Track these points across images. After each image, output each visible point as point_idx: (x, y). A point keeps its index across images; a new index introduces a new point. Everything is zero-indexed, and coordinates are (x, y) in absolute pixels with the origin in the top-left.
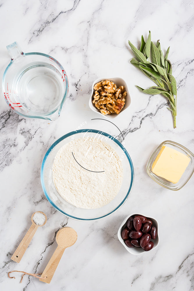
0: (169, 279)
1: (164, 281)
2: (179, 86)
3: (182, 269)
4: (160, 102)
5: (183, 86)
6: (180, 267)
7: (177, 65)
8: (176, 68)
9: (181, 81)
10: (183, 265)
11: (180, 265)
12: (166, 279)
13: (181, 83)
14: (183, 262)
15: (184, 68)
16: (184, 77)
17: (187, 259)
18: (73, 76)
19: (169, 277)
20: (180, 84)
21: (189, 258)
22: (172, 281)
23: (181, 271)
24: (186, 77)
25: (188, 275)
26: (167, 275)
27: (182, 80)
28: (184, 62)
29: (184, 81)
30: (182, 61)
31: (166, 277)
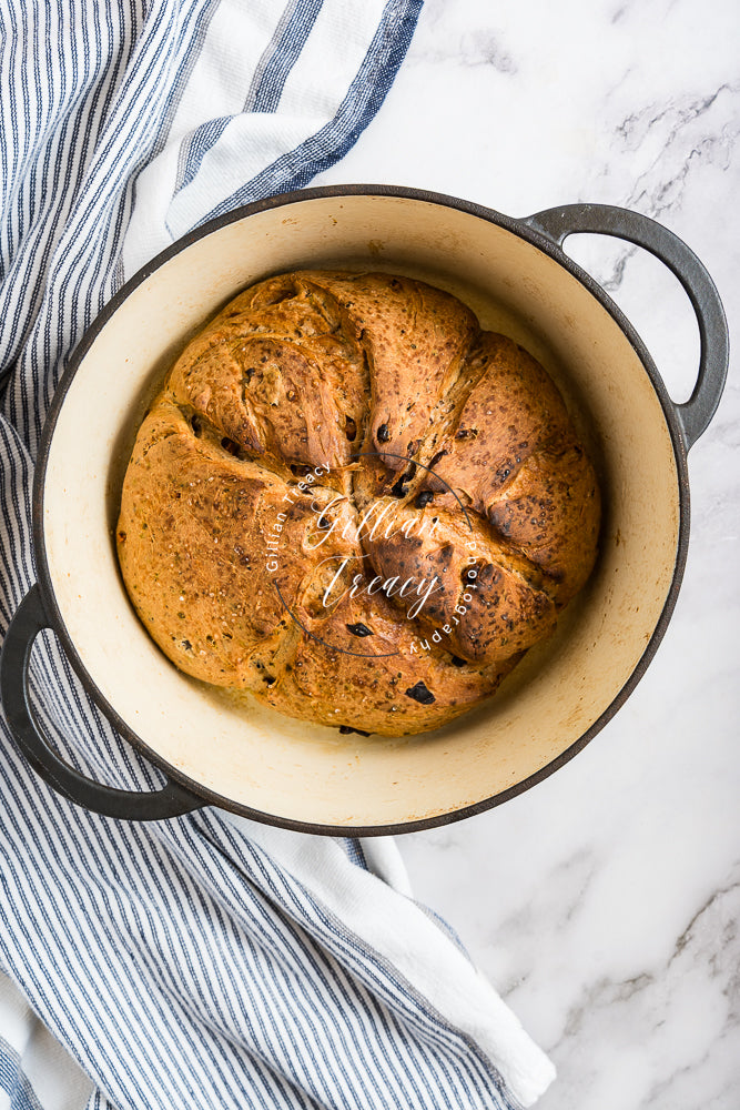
0: (640, 989)
1: (620, 998)
2: (659, 210)
3: (692, 947)
5: (671, 209)
6: (681, 943)
7: (647, 122)
8: (643, 137)
9: (665, 189)
10: (692, 932)
11: (680, 934)
12: (628, 988)
13: (666, 194)
14: (694, 920)
15: (674, 133)
16: (677, 170)
17: (707, 911)
19: (640, 983)
20: (660, 198)
21: (715, 904)
22: (651, 997)
23: (686, 954)
24: (686, 169)
25: (715, 973)
26: (633, 976)
27: (670, 183)
28: (677, 109)
29: (678, 186)
30: (669, 106)
31: (627, 982)
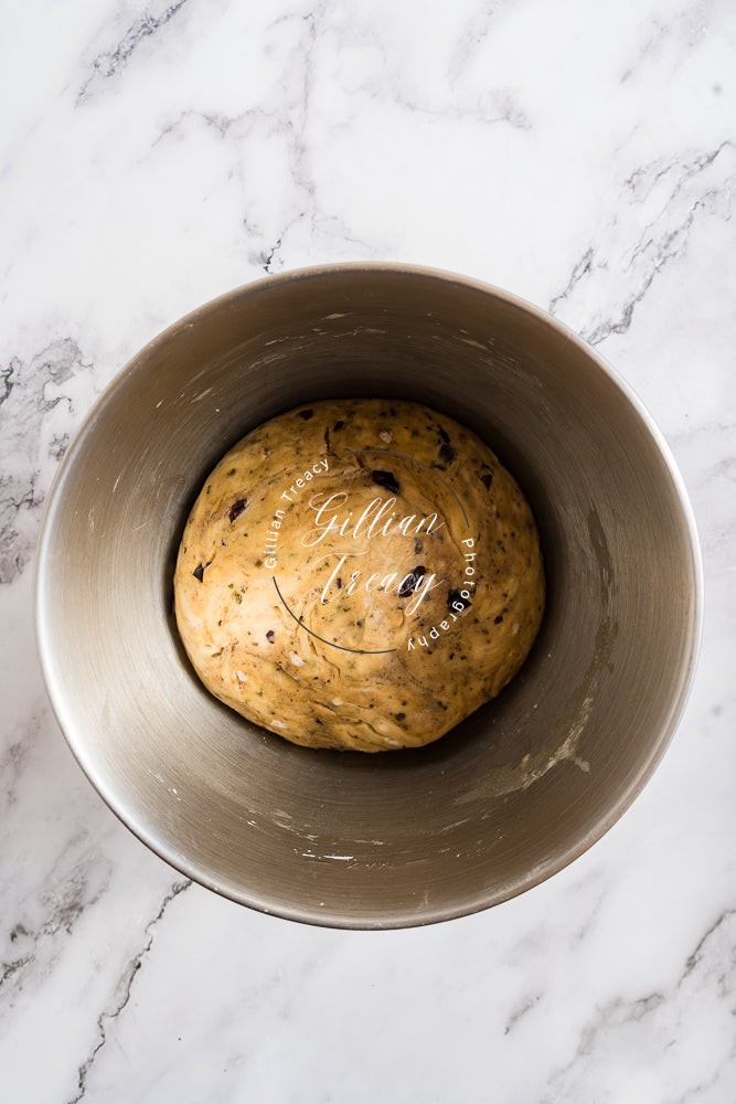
0: (651, 1009)
1: (633, 1018)
2: (665, 258)
3: (701, 967)
4: (594, 319)
5: (677, 257)
6: (691, 963)
7: (654, 176)
8: (650, 190)
9: (671, 238)
10: (701, 952)
11: (690, 954)
12: (640, 1008)
13: (672, 243)
14: (703, 940)
15: (679, 186)
16: (683, 221)
17: (716, 931)
18: (252, 228)
19: (652, 1002)
20: (666, 247)
21: (724, 924)
22: (662, 1017)
23: (697, 973)
24: (690, 220)
25: (724, 993)
26: (645, 997)
27: (676, 233)
28: (682, 164)
29: (679, 240)
30: (674, 161)
31: (639, 1001)
